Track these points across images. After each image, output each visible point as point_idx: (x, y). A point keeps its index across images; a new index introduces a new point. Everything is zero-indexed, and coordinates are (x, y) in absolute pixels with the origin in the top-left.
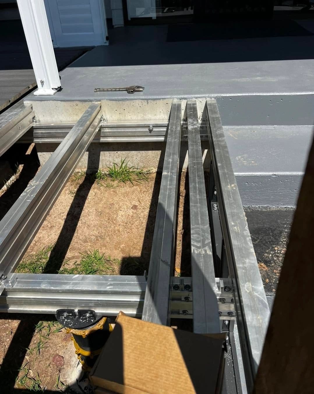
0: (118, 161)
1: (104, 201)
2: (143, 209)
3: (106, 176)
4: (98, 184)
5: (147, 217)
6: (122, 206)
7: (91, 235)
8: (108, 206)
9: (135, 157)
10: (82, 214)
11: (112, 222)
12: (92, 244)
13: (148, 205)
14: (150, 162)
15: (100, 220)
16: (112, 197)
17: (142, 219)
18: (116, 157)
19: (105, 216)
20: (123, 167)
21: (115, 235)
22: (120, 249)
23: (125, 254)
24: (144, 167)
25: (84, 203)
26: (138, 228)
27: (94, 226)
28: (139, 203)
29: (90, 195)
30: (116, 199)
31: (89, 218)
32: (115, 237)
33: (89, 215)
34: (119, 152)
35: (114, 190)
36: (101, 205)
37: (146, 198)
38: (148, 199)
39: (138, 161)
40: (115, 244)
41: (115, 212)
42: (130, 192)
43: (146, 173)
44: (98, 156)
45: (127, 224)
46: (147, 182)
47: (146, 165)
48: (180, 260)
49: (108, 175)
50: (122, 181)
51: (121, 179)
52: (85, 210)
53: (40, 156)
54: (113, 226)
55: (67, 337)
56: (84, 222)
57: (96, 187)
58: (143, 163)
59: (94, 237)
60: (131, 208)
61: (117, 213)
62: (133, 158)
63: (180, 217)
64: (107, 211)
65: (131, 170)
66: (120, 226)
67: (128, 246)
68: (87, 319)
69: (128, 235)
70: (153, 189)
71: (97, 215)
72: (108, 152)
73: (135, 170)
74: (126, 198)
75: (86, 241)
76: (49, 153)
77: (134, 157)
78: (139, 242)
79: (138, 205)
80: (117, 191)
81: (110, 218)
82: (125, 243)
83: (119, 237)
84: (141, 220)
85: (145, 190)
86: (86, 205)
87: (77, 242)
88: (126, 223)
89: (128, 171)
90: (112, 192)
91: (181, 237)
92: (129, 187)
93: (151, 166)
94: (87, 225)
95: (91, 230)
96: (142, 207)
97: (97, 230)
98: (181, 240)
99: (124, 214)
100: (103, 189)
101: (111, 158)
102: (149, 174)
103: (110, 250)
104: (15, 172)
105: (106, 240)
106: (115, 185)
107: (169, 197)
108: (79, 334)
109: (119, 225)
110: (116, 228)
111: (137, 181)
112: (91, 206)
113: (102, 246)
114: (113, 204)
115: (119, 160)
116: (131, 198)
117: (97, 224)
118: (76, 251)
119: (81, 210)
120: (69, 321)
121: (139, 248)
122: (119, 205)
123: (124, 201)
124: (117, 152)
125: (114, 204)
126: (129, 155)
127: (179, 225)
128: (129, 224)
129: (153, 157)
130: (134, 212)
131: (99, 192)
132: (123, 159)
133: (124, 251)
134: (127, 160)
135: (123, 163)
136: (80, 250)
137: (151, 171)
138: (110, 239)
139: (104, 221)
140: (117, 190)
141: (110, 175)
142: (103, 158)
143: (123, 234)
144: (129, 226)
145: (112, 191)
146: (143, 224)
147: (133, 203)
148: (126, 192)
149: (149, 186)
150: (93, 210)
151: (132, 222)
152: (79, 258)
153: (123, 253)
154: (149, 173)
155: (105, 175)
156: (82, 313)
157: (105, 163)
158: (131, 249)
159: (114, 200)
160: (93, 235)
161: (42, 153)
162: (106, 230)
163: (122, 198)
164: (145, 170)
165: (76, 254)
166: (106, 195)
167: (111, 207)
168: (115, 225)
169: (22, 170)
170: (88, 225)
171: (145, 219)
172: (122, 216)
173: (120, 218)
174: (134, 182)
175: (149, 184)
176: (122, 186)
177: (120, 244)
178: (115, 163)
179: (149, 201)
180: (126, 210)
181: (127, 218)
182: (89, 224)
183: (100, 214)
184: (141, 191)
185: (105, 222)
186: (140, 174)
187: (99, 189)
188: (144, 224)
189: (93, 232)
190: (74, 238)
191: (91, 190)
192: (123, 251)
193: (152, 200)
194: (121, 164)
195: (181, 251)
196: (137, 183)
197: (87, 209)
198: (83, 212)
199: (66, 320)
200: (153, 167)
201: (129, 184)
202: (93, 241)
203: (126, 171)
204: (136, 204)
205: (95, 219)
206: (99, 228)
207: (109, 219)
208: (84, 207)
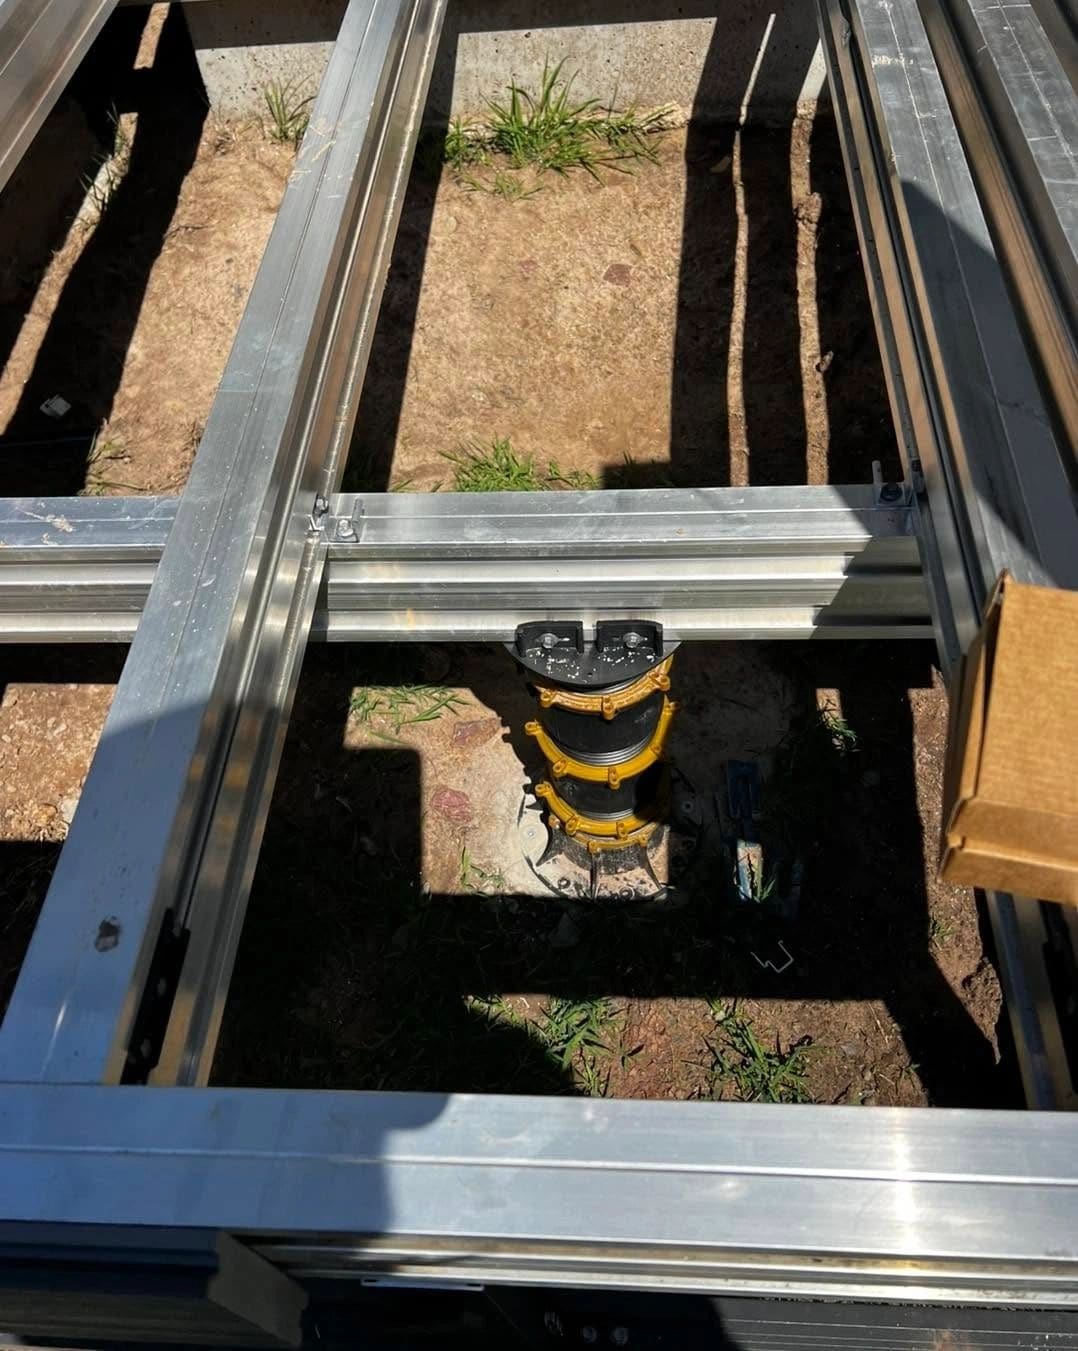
0: (531, 76)
1: (495, 252)
2: (653, 278)
3: (482, 150)
4: (458, 183)
5: (675, 311)
6: (568, 271)
7: (470, 389)
8: (514, 271)
9: (602, 55)
10: (420, 307)
11: (540, 334)
12: (479, 423)
13: (672, 264)
14: (663, 76)
15: (494, 330)
16: (523, 235)
17: (653, 321)
18: (525, 57)
19: (512, 311)
20: (553, 107)
21: (557, 384)
22: (586, 439)
23: (607, 453)
24: (637, 103)
25: (422, 262)
26: (643, 357)
27: (476, 352)
28: (634, 257)
29: (439, 229)
30: (541, 241)
31: (451, 319)
32: (557, 393)
33: (447, 309)
34: (536, 33)
35: (527, 204)
36: (485, 269)
37: (660, 236)
38: (668, 239)
39: (616, 74)
40: (564, 419)
41: (545, 295)
42: (593, 211)
43: (648, 127)
44: (450, 57)
45: (599, 343)
46: (655, 168)
47: (648, 89)
48: (826, 467)
49: (490, 143)
50: (552, 166)
51: (547, 161)
52: (429, 287)
53: (209, 64)
54: (545, 352)
55: (463, 732)
56: (435, 335)
57: (456, 195)
58: (636, 80)
59: (481, 394)
60: (605, 278)
61: (551, 298)
62: (595, 57)
63: (807, 305)
64: (514, 290)
65: (584, 118)
66: (573, 351)
67: (613, 424)
68: (630, 654)
69: (609, 384)
70: (683, 195)
71: (478, 310)
72: (489, 35)
73: (600, 117)
74: (581, 237)
75: (455, 409)
76: (244, 48)
77: (600, 53)
78: (654, 408)
79: (630, 264)
80: (541, 210)
81: (529, 319)
82: (600, 414)
83: (574, 394)
84: (648, 324)
85: (650, 199)
86: (429, 267)
87: (424, 416)
88: (594, 339)
89: (571, 121)
90: (520, 216)
91: (821, 382)
92: (585, 193)
93: (668, 93)
94: (447, 350)
95: (467, 367)
96: (646, 271)
97: (488, 367)
98: (823, 393)
99: (579, 300)
100: (486, 204)
101: (500, 61)
102: (656, 135)
103: (551, 441)
104: (108, 147)
105: (526, 405)
106: (528, 186)
107: (940, 156)
108: (589, 708)
109: (569, 346)
110: (558, 358)
111: (614, 163)
112: (448, 274)
113: (516, 427)
114: (531, 262)
115: (537, 69)
116: (601, 234)
117: (486, 343)
118: (424, 446)
119: (412, 288)
120: (565, 660)
121: (658, 430)
122: (557, 266)
123: (573, 249)
124: (526, 32)
125: (534, 263)
126: (580, 44)
127: (805, 338)
128: (603, 344)
129: (681, 49)
130: (619, 293)
131: (472, 216)
132: (553, 67)
133: (603, 444)
134: (570, 68)
135: (552, 84)
136: (439, 442)
137: (668, 118)
138: (542, 400)
139: (508, 331)
140: (541, 202)
141: (502, 143)
142: (471, 65)
143: (586, 381)
144: (605, 348)
145: (522, 210)
146: (660, 340)
147: (609, 259)
148: (577, 211)
149: (664, 185)
150: (461, 288)
151: (614, 333)
152: (445, 472)
153: (599, 452)
154: (659, 128)
155: (479, 145)
156: (608, 633)
157: (475, 91)
158: (629, 433)
159: (532, 245)
160: (479, 389)
161: (216, 50)
162: (521, 366)
163: (565, 238)
164: (641, 118)
165: (431, 459)
166: (500, 225)
167: (526, 275)
168: (552, 348)
169: (137, 137)
170: (452, 349)
171: (665, 321)
172: (574, 310)
173: (566, 318)
174: (603, 171)
175: (665, 174)
176: (557, 190)
177: (583, 420)
178: (518, 86)
179: (675, 246)
180: (585, 285)
181: (596, 317)
182: (455, 346)
183: (489, 304)
184: (635, 205)
185: (513, 337)
186: (624, 132)
187: (469, 202)
188: (666, 338)
189: (474, 377)
190: (406, 400)
191: (437, 206)
192: (598, 442)
193: (685, 240)
194: (541, 91)
195: (827, 435)
196: (612, 175)
197: (438, 287)
198: (423, 297)
199: (552, 660)
200: (674, 98)
201: (585, 179)
202: (482, 411)
203: (563, 123)
204: (624, 262)
205: (472, 327)
206: (494, 359)
207: (526, 324)
208: (425, 279)
